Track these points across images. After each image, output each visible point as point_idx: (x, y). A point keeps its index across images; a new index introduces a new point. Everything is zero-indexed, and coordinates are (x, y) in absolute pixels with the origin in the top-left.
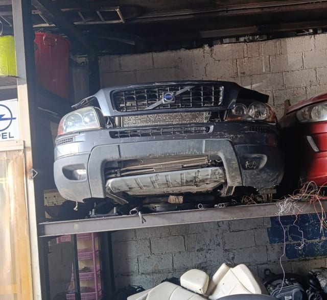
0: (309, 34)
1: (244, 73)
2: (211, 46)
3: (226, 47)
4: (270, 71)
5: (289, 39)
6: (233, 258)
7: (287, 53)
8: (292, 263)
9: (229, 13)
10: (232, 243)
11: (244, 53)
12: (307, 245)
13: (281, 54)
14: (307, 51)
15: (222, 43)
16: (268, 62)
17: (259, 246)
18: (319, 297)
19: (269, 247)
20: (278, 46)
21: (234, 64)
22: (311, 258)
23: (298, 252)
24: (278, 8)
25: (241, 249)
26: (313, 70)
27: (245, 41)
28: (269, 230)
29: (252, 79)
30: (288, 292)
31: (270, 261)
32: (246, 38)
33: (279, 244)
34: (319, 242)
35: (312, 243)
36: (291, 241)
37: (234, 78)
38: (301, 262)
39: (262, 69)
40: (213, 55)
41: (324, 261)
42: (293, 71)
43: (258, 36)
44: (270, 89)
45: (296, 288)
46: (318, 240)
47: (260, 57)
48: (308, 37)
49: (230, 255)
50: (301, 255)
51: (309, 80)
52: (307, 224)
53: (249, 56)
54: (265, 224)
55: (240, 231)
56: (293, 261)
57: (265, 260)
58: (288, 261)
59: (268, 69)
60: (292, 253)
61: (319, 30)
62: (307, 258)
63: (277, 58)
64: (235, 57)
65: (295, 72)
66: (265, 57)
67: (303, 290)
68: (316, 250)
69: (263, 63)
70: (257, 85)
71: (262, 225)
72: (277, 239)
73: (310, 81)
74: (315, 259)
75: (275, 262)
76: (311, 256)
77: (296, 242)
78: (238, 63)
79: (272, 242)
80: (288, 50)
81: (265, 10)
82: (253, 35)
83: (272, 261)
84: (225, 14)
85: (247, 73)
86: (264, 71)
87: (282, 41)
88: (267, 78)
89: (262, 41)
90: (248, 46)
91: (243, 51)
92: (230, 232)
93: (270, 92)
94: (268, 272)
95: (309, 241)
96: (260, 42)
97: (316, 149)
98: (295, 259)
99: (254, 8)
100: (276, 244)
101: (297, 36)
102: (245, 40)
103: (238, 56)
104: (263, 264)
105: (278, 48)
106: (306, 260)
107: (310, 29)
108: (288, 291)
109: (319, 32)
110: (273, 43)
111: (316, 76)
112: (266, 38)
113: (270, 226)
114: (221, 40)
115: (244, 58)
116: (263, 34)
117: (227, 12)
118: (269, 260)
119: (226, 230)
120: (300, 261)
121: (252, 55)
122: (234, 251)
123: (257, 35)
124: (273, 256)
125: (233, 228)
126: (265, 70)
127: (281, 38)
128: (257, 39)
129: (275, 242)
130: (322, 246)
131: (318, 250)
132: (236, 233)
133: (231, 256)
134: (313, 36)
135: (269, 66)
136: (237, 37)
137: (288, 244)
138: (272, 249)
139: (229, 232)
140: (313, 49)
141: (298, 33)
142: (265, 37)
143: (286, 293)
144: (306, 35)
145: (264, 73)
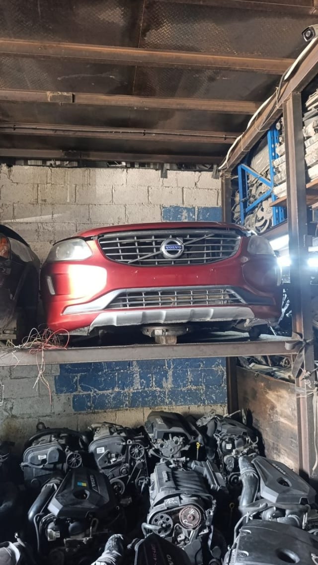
0: (122, 167)
1: (45, 201)
2: (9, 166)
3: (27, 170)
4: (75, 202)
5: (99, 169)
6: (12, 408)
7: (95, 185)
8: (78, 415)
9: (17, 131)
10: (12, 391)
11: (47, 179)
12: (97, 397)
13: (89, 184)
14: (118, 185)
15: (26, 164)
16: (74, 191)
17: (43, 396)
18: (78, 456)
19: (55, 397)
20: (86, 176)
21: (34, 189)
22: (100, 411)
23: (87, 404)
24: (73, 132)
25: (21, 398)
26: (122, 206)
27: (51, 166)
28: (57, 378)
29: (54, 209)
30: (44, 451)
31: (54, 413)
32: (52, 162)
33: (67, 394)
34: (111, 394)
35: (103, 394)
36: (80, 392)
37: (33, 204)
38: (89, 415)
39: (67, 199)
40: (11, 176)
41: (114, 414)
42: (100, 205)
43: (68, 162)
44: (73, 221)
45: (54, 446)
46: (110, 391)
47: (65, 185)
48: (120, 170)
49: (8, 404)
50: (90, 408)
51: (118, 216)
52: (100, 373)
53: (53, 183)
54: (53, 372)
55: (23, 378)
56: (80, 414)
57: (48, 412)
58: (75, 414)
59: (73, 199)
60: (79, 405)
61: (137, 164)
62: (96, 410)
63: (84, 188)
64: (36, 182)
65: (103, 206)
66: (71, 186)
67: (61, 449)
68: (107, 402)
69: (68, 191)
70: (59, 215)
71: (50, 372)
72: (64, 389)
73: (119, 218)
74: (105, 412)
75: (59, 414)
76: (101, 409)
77: (85, 393)
78: (39, 188)
79: (59, 391)
80: (97, 181)
81: (58, 133)
82: (62, 160)
83: (57, 412)
84: (12, 131)
85: (49, 200)
86: (68, 201)
87: (91, 171)
88: (71, 208)
89: (69, 168)
90: (52, 171)
91: (47, 176)
92: (11, 379)
93: (73, 224)
94: (41, 426)
95: (100, 392)
96: (67, 169)
97: (53, 292)
98: (83, 412)
99: (46, 129)
100: (63, 394)
101: (108, 167)
102: (51, 164)
103: (40, 181)
104: (45, 416)
105: (86, 178)
106: (94, 413)
107: (123, 161)
108: (44, 449)
109: (136, 166)
110: (81, 172)
111: (126, 213)
112: (77, 165)
113: (59, 374)
114: (25, 160)
115: (47, 183)
116: (73, 161)
117: (14, 130)
118: (53, 411)
119: (6, 377)
120: (88, 413)
121: (56, 182)
122: (13, 401)
123: (66, 161)
124: (58, 408)
125: (14, 374)
126: (70, 200)
127: (91, 167)
128: (67, 165)
129: (61, 392)
130: (114, 398)
131: (109, 402)
132: (18, 380)
133: (9, 406)
134: (125, 170)
135: (74, 196)
136: (45, 161)
137: (77, 395)
138: (58, 400)
139: (9, 378)
140: (125, 183)
141: (110, 164)
142: (75, 164)
143: (41, 451)
144: (118, 167)
145: (69, 203)
